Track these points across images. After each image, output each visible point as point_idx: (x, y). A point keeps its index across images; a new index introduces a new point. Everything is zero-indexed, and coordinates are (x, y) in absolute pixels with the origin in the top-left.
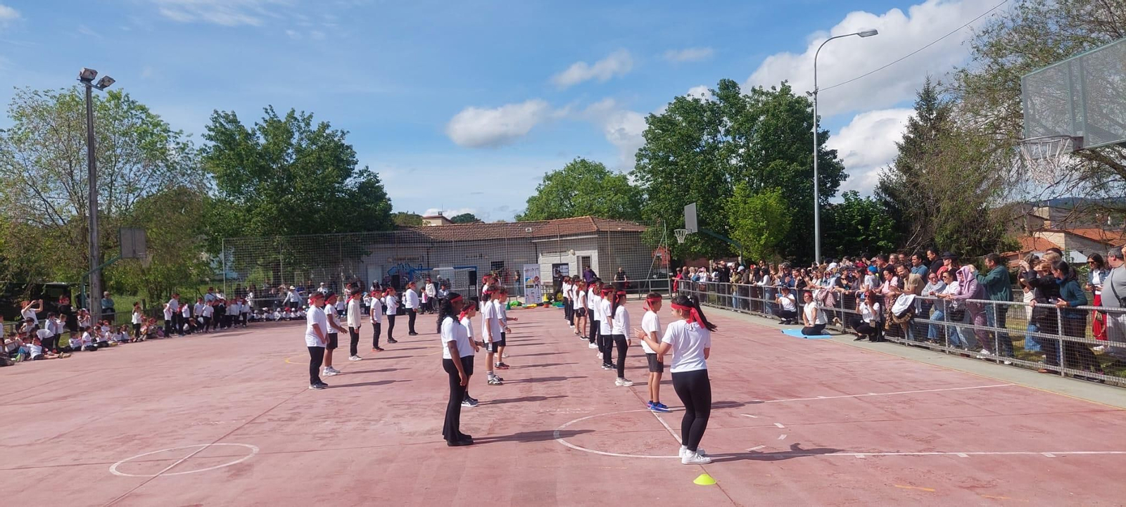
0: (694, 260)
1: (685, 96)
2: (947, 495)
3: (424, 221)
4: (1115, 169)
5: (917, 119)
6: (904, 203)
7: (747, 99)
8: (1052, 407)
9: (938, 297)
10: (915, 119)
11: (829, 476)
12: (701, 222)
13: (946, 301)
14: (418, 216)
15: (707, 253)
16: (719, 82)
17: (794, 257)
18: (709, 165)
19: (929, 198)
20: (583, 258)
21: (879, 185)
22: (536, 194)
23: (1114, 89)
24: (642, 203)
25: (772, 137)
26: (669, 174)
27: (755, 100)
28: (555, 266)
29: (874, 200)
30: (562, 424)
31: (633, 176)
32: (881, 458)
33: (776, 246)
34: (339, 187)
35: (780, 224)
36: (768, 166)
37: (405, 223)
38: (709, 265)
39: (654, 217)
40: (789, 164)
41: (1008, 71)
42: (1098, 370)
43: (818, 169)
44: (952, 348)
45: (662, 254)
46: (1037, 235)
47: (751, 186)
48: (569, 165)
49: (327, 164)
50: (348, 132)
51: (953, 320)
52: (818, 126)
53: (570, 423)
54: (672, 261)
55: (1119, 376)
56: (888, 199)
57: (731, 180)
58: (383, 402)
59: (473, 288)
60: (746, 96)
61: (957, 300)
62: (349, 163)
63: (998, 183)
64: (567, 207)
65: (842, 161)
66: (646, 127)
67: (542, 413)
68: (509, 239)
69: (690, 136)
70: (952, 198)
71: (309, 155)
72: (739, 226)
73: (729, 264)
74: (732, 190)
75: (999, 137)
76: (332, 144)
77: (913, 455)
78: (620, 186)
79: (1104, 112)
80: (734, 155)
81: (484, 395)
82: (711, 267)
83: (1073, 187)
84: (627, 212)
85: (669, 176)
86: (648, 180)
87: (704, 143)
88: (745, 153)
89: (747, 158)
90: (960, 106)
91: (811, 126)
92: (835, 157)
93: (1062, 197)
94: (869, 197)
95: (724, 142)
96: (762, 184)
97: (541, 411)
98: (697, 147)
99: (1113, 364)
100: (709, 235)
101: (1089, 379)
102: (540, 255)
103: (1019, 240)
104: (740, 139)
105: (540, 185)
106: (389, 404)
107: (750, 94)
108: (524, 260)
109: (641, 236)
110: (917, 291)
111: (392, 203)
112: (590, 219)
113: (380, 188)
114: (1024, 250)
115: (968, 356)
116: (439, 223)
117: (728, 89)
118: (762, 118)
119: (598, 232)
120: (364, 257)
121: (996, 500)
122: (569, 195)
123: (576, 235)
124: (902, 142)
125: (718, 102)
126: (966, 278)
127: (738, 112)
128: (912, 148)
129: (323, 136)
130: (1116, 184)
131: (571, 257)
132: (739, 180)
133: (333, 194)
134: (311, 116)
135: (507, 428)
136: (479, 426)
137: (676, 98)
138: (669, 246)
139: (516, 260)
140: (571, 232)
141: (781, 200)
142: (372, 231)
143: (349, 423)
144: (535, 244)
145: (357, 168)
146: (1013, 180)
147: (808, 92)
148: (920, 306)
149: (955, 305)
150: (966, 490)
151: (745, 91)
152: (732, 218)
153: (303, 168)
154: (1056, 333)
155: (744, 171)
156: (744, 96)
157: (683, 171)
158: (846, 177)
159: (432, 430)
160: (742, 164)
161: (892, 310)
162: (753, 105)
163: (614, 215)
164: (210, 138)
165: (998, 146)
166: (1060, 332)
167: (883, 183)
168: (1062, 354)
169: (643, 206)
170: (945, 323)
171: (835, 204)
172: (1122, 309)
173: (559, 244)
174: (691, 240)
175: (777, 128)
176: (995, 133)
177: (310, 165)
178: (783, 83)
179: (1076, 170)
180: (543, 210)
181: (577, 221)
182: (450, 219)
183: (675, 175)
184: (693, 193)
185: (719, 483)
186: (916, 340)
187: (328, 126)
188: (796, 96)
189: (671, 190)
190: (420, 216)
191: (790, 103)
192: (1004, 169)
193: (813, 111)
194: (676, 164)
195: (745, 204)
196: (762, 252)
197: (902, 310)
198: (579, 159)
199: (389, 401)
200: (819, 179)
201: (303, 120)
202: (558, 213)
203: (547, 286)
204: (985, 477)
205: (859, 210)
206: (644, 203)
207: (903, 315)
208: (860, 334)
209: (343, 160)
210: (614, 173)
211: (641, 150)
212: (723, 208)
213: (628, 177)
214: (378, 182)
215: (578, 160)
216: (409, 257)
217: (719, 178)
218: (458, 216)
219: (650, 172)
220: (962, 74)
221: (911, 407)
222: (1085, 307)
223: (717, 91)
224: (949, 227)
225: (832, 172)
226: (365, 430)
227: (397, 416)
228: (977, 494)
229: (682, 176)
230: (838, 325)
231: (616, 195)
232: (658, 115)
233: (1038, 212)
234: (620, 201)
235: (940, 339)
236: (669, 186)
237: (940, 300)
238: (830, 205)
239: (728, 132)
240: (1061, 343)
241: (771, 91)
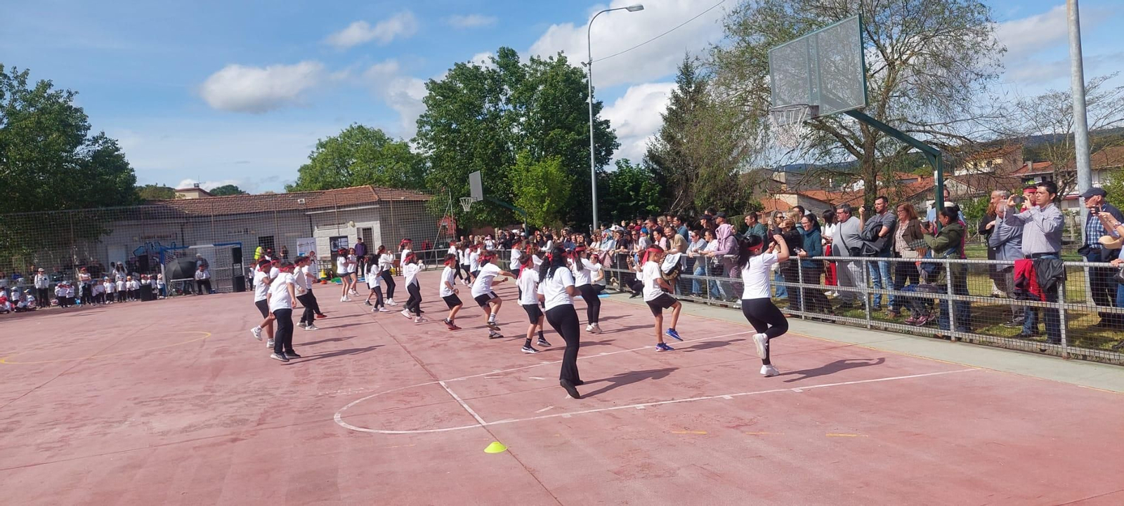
0: (480, 228)
1: (466, 63)
2: (718, 436)
3: (177, 194)
4: (837, 137)
5: (679, 92)
6: (668, 170)
7: (527, 69)
8: (797, 348)
9: (701, 254)
10: (677, 91)
11: (613, 429)
12: (486, 191)
13: (707, 257)
14: (170, 189)
15: (492, 220)
16: (498, 50)
17: (574, 223)
18: (491, 133)
19: (689, 165)
20: (364, 230)
21: (647, 154)
22: (309, 162)
23: (835, 67)
24: (426, 171)
25: (550, 107)
26: (452, 141)
27: (533, 69)
28: (333, 239)
29: (643, 168)
30: (344, 406)
31: (415, 143)
32: (659, 407)
33: (558, 212)
34: (67, 156)
35: (560, 191)
36: (548, 135)
37: (154, 197)
38: (495, 233)
39: (438, 185)
40: (567, 133)
41: (753, 48)
42: (831, 312)
43: (594, 138)
44: (713, 300)
45: (448, 223)
46: (777, 196)
47: (533, 154)
48: (345, 131)
49: (51, 130)
50: (76, 92)
51: (714, 275)
52: (592, 96)
53: (352, 404)
54: (458, 230)
55: (847, 316)
56: (655, 166)
57: (514, 148)
58: (128, 399)
59: (237, 266)
60: (525, 65)
61: (717, 256)
62: (79, 128)
63: (745, 152)
64: (344, 176)
65: (614, 130)
66: (427, 93)
67: (321, 396)
68: (279, 212)
69: (471, 104)
70: (708, 165)
71: (25, 119)
72: (523, 193)
73: (514, 231)
74: (514, 159)
75: (746, 108)
76: (56, 107)
77: (686, 402)
78: (401, 154)
79: (829, 87)
80: (515, 124)
81: (252, 383)
82: (496, 235)
83: (806, 153)
84: (410, 181)
85: (452, 144)
86: (430, 148)
87: (485, 110)
88: (526, 121)
89: (528, 127)
90: (714, 79)
91: (586, 96)
92: (608, 127)
93: (798, 162)
94: (638, 165)
95: (505, 110)
96: (543, 153)
97: (320, 394)
98: (479, 115)
99: (841, 306)
100: (494, 203)
101: (824, 320)
102: (316, 228)
103: (762, 202)
104: (520, 108)
105: (313, 152)
106: (136, 401)
107: (529, 63)
108: (297, 234)
109: (426, 205)
110: (683, 249)
111: (136, 174)
112: (371, 188)
113: (121, 157)
114: (766, 211)
115: (726, 306)
116: (195, 195)
117: (508, 57)
118: (541, 88)
119: (380, 202)
120: (102, 237)
121: (759, 436)
122: (346, 163)
123: (355, 205)
124: (666, 113)
125: (498, 70)
126: (722, 236)
127: (518, 81)
128: (674, 119)
129: (44, 97)
130: (838, 151)
131: (350, 229)
132: (520, 148)
133: (59, 165)
134: (26, 73)
135: (280, 416)
136: (247, 417)
137: (456, 64)
138: (455, 214)
139: (288, 234)
140: (351, 203)
141: (560, 168)
142: (111, 206)
143: (84, 428)
144: (310, 216)
145: (90, 134)
146: (758, 147)
147: (583, 63)
148: (685, 262)
149: (716, 262)
150: (732, 429)
151: (524, 60)
152: (516, 186)
153: (17, 134)
154: (797, 281)
155: (526, 140)
156: (523, 65)
157: (466, 139)
158: (617, 146)
159: (190, 427)
160: (523, 133)
161: (662, 268)
162: (531, 74)
163: (396, 184)
165: (747, 117)
166: (801, 281)
167: (650, 152)
168: (802, 299)
169: (427, 174)
170: (707, 278)
171: (609, 172)
172: (851, 258)
173: (338, 215)
174: (477, 208)
175: (555, 98)
176: (743, 105)
177: (27, 130)
178: (559, 54)
179: (808, 139)
180: (317, 179)
181: (356, 191)
182: (208, 191)
183: (458, 142)
184: (477, 161)
185: (510, 449)
186: (682, 294)
187: (50, 85)
188: (572, 67)
189: (454, 158)
190: (172, 189)
191: (566, 73)
192: (751, 137)
193: (587, 81)
194: (458, 131)
195: (528, 171)
196: (545, 218)
197: (670, 267)
198: (356, 125)
199: (135, 399)
200: (595, 147)
201: (16, 78)
202: (334, 182)
203: (324, 261)
204: (747, 416)
205: (630, 176)
206: (428, 171)
207: (671, 271)
209: (71, 125)
210: (395, 140)
211: (422, 116)
212: (506, 177)
213: (410, 144)
214: (117, 150)
215: (355, 126)
216: (159, 235)
217: (501, 147)
218: (218, 188)
219: (432, 139)
220: (716, 50)
221: (681, 356)
223: (497, 58)
224: (706, 190)
225: (607, 141)
226: (105, 434)
227: (147, 414)
228: (742, 432)
229: (466, 144)
230: (615, 284)
231: (398, 163)
232: (439, 82)
233: (776, 176)
234: (403, 170)
235: (703, 293)
236: (452, 154)
237: (702, 258)
238: (605, 172)
239: (508, 101)
240: (801, 290)
241: (548, 61)
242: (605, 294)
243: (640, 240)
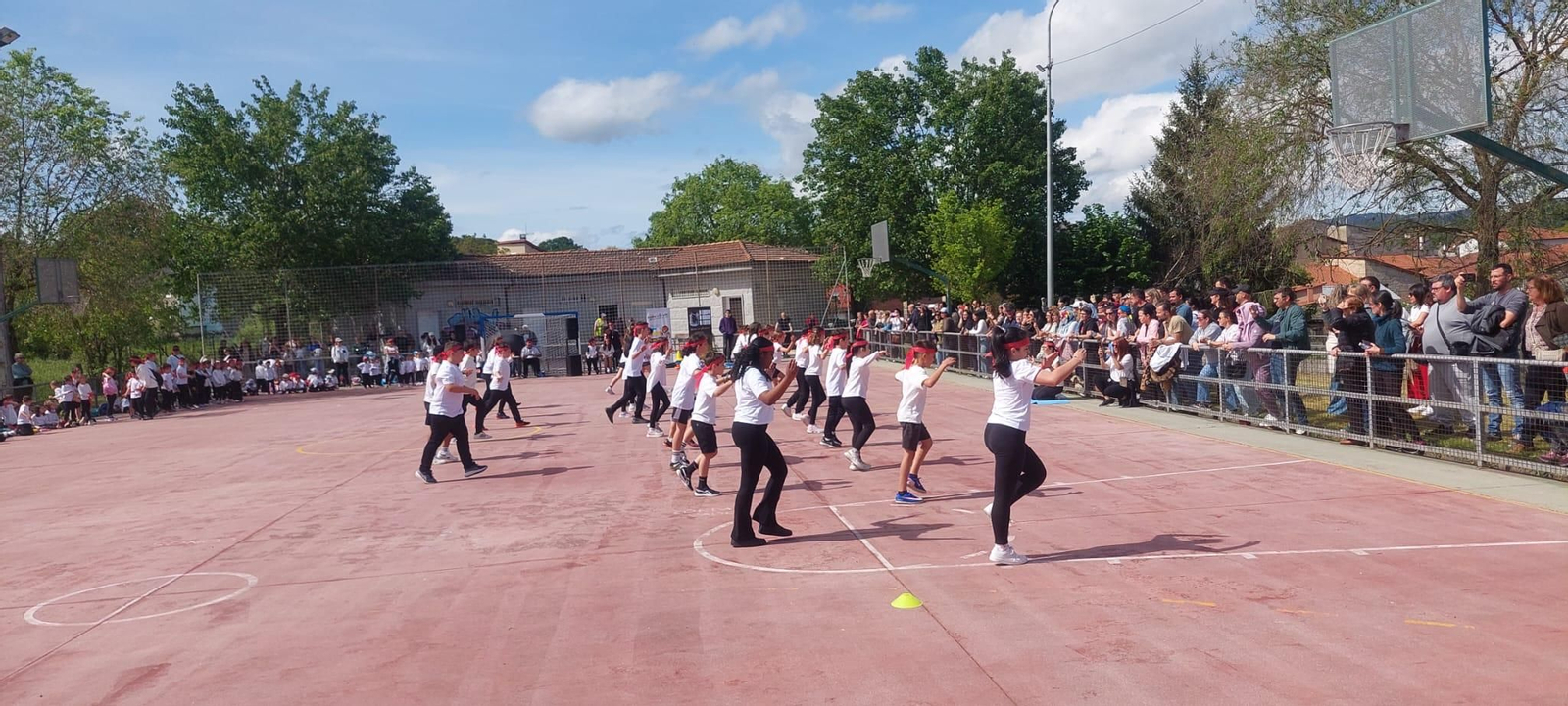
0: (883, 301)
1: (872, 70)
2: (1232, 610)
3: (500, 247)
4: (1435, 173)
5: (1183, 106)
6: (1163, 220)
7: (957, 76)
8: (1360, 489)
9: (1211, 345)
10: (1179, 105)
11: (1074, 589)
12: (894, 249)
13: (1222, 351)
14: (491, 241)
15: (901, 290)
16: (917, 50)
17: (1018, 295)
18: (904, 168)
19: (1195, 214)
20: (732, 299)
21: (1131, 197)
22: (663, 208)
23: (1437, 65)
24: (813, 221)
25: (989, 130)
26: (850, 181)
27: (966, 77)
28: (692, 311)
29: (1124, 217)
30: (705, 531)
31: (801, 183)
32: (1143, 563)
33: (994, 280)
34: (371, 197)
35: (999, 250)
36: (984, 169)
37: (471, 251)
38: (903, 308)
39: (829, 241)
40: (1012, 167)
41: (1303, 39)
42: (1417, 439)
43: (1052, 173)
44: (1228, 414)
45: (840, 293)
46: (1334, 262)
47: (961, 198)
48: (709, 167)
49: (353, 164)
50: (383, 116)
51: (1230, 377)
52: (1051, 113)
53: (717, 529)
54: (853, 302)
55: (1443, 446)
56: (1142, 215)
57: (934, 189)
58: (443, 506)
59: (573, 343)
60: (954, 72)
61: (1237, 349)
62: (386, 162)
63: (1285, 195)
64: (707, 228)
65: (1082, 162)
66: (818, 114)
67: (676, 516)
68: (624, 273)
69: (878, 127)
70: (1226, 213)
71: (325, 151)
72: (945, 252)
73: (931, 306)
74: (935, 204)
75: (1289, 130)
76: (360, 135)
77: (1184, 558)
78: (781, 197)
79: (1425, 96)
80: (938, 155)
81: (592, 494)
82: (905, 310)
83: (1382, 197)
84: (792, 235)
85: (849, 184)
86: (820, 189)
87: (897, 136)
88: (953, 151)
89: (956, 159)
90: (1239, 86)
91: (1042, 114)
92: (1074, 158)
93: (1370, 211)
94: (1118, 212)
95: (924, 136)
96: (976, 196)
97: (676, 513)
98: (888, 142)
99: (1436, 431)
100: (904, 266)
101: (1405, 451)
102: (670, 295)
103: (1308, 271)
104: (946, 132)
105: (668, 195)
106: (453, 509)
107: (960, 69)
108: (646, 303)
109: (812, 268)
110: (1184, 336)
111: (452, 221)
112: (741, 244)
113: (434, 200)
114: (1315, 284)
115: (1249, 424)
116: (521, 250)
117: (930, 61)
118: (976, 103)
119: (753, 262)
120: (412, 301)
121: (1296, 615)
122: (710, 211)
123: (721, 267)
124: (1161, 137)
125: (917, 80)
126: (1246, 319)
127: (943, 94)
128: (1174, 145)
129: (346, 122)
130: (1435, 194)
131: (714, 298)
132: (944, 190)
133: (363, 208)
134: (326, 93)
135: (627, 539)
136: (585, 537)
137: (859, 73)
138: (850, 282)
139: (636, 303)
140: (713, 262)
141: (1000, 217)
142: (423, 261)
143: (392, 539)
144: (663, 279)
145: (399, 170)
146: (1306, 188)
147: (1039, 66)
148: (1186, 357)
149: (1235, 357)
150: (1257, 604)
151: (953, 64)
152: (935, 242)
153: (316, 169)
154: (1364, 390)
155: (952, 177)
156: (952, 72)
157: (869, 177)
158: (1087, 184)
159: (517, 545)
160: (949, 167)
161: (1151, 365)
162: (963, 85)
163: (774, 239)
164: (173, 125)
165: (1289, 143)
166: (1369, 390)
167: (1135, 194)
168: (1371, 418)
169: (815, 226)
170: (1220, 381)
171: (1073, 222)
173: (698, 279)
174: (881, 273)
175: (995, 118)
176: (1284, 124)
177: (327, 164)
178: (1004, 54)
179: (1386, 175)
180: (672, 230)
181: (722, 247)
182: (537, 245)
183: (858, 182)
184: (883, 207)
185: (926, 605)
186: (1180, 403)
187: (353, 107)
188: (1022, 72)
189: (852, 204)
190: (493, 241)
191: (1014, 81)
192: (1295, 173)
193: (1045, 93)
194: (858, 166)
195: (953, 222)
196: (975, 288)
197: (1164, 364)
198: (724, 159)
199: (452, 505)
200: (1052, 187)
201: (315, 98)
202: (695, 236)
203: (680, 340)
204: (1279, 585)
205: (1104, 230)
206: (816, 222)
207: (1164, 370)
208: (1107, 398)
209: (376, 158)
210: (773, 179)
211: (810, 146)
212: (922, 229)
213: (793, 184)
214: (430, 190)
215: (722, 160)
216: (478, 299)
217: (917, 186)
218: (550, 241)
219: (823, 178)
220: (1243, 43)
221: (1178, 493)
222: (1402, 356)
223: (916, 63)
224: (1221, 252)
225: (1070, 178)
226: (417, 548)
227: (466, 526)
228: (1271, 608)
229: (868, 184)
230: (1077, 385)
231: (776, 210)
232: (834, 97)
233: (1332, 232)
234: (782, 220)
235: (1213, 403)
236: (849, 198)
237: (1213, 350)
238: (1066, 223)
239: (929, 122)
240: (1370, 404)
241: (988, 64)
242: (1062, 399)
243: (1119, 323)
